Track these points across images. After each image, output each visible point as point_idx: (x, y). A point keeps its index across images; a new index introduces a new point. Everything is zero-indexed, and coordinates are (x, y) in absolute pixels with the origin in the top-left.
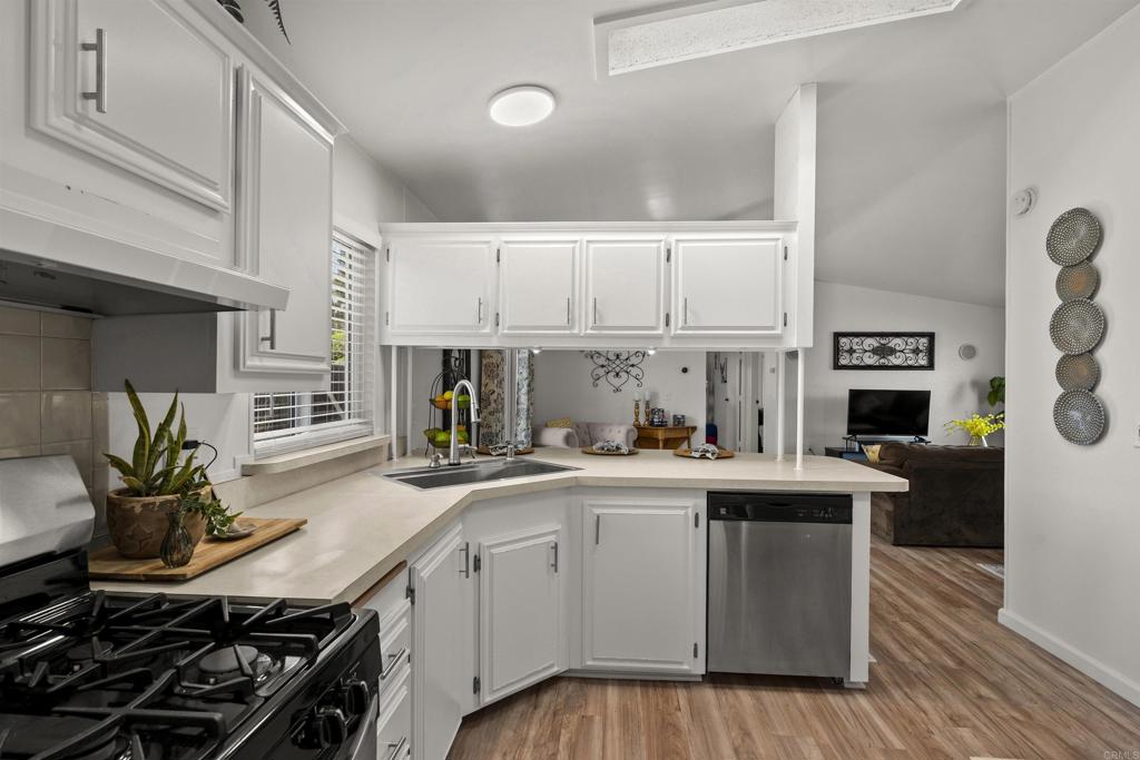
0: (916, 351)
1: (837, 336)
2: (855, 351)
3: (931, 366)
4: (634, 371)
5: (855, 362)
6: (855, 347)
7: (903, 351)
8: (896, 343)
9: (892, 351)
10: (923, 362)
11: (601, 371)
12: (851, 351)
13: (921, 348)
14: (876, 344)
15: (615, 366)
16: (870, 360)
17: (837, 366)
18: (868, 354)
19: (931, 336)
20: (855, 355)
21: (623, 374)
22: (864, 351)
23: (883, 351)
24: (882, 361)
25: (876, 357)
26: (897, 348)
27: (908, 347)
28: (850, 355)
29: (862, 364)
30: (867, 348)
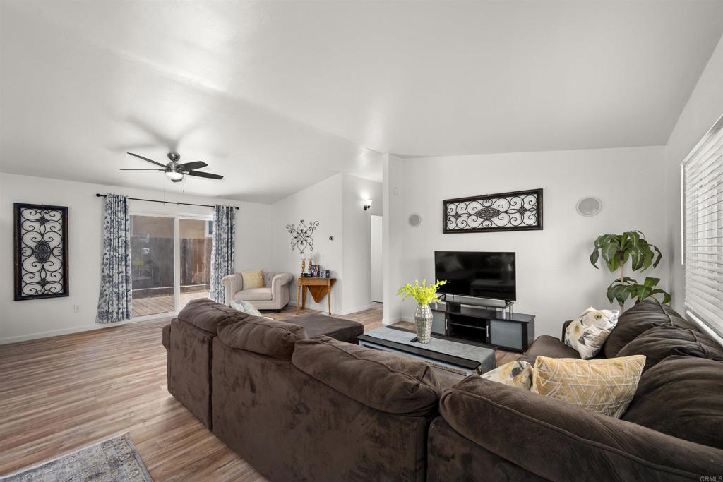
0: (522, 211)
1: (446, 203)
2: (460, 216)
3: (539, 226)
4: (309, 240)
5: (461, 226)
6: (460, 212)
7: (508, 212)
8: (499, 204)
9: (496, 213)
10: (530, 222)
11: (295, 241)
12: (457, 216)
13: (527, 206)
14: (480, 208)
15: (302, 237)
16: (475, 223)
17: (446, 231)
18: (472, 217)
19: (539, 193)
20: (461, 219)
21: (304, 242)
22: (469, 215)
23: (487, 213)
24: (486, 223)
25: (480, 220)
26: (501, 210)
27: (511, 207)
28: (457, 219)
29: (467, 227)
30: (472, 212)
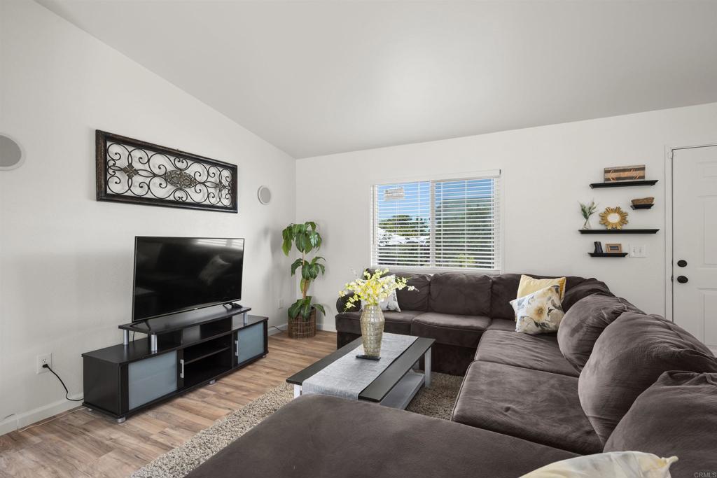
0: (219, 186)
1: (105, 138)
2: (136, 172)
3: (233, 208)
5: (138, 191)
6: (137, 165)
7: (205, 184)
8: (195, 169)
9: (192, 182)
10: (226, 202)
12: (130, 171)
13: (223, 182)
14: (170, 168)
16: (161, 190)
17: (104, 195)
18: (157, 181)
19: (234, 169)
20: (137, 179)
22: (152, 175)
23: (181, 179)
24: (178, 194)
25: (170, 188)
26: (198, 178)
27: (210, 179)
28: (130, 177)
29: (149, 196)
30: (157, 171)
